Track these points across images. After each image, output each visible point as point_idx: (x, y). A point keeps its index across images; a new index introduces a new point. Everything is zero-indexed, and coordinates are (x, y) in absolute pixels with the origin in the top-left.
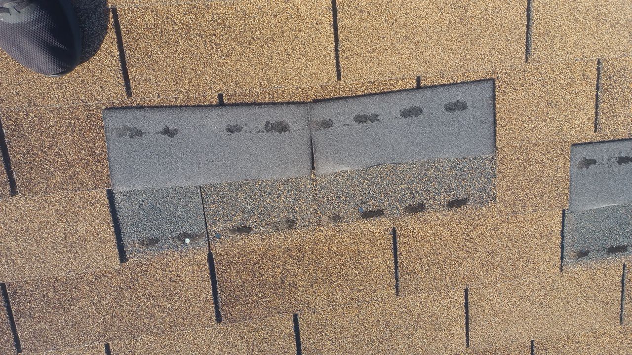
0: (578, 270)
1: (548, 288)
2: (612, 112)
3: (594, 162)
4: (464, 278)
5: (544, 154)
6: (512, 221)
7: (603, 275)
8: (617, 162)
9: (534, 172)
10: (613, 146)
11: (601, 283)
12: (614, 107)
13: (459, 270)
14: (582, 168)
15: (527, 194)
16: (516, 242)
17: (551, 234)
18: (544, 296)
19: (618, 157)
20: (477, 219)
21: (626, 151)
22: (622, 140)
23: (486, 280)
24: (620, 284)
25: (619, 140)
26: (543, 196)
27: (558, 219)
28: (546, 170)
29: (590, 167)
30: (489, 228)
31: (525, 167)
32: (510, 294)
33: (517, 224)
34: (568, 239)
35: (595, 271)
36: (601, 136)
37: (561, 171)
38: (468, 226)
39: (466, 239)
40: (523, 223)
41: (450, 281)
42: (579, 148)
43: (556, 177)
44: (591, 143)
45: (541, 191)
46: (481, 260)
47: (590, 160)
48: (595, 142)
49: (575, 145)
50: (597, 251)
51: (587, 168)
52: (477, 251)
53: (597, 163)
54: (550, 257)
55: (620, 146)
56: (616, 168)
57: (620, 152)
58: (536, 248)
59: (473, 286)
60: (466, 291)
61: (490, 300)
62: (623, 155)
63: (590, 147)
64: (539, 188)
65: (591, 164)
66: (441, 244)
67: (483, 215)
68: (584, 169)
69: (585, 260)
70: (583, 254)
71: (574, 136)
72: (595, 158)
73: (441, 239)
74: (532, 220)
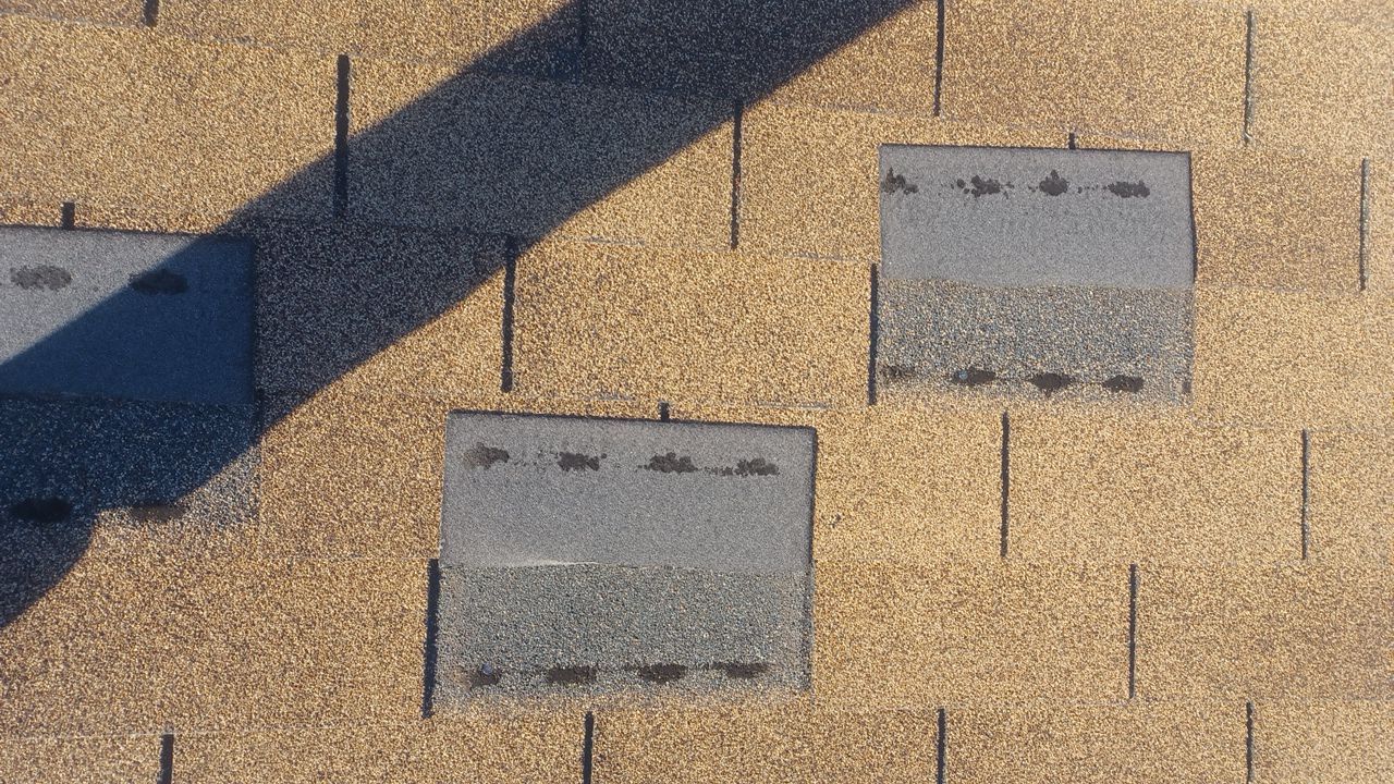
0: (472, 718)
1: (394, 758)
2: (543, 352)
3: (505, 456)
4: (161, 705)
5: (385, 424)
6: (300, 575)
7: (537, 738)
8: (559, 463)
9: (359, 461)
10: (548, 427)
11: (533, 758)
12: (546, 342)
13: (152, 683)
14: (473, 466)
15: (339, 511)
16: (309, 627)
17: (401, 616)
18: (382, 777)
19: (561, 454)
20: (208, 556)
21: (580, 441)
22: (572, 416)
23: (222, 717)
24: (580, 767)
25: (564, 416)
26: (379, 520)
27: (420, 582)
28: (389, 460)
29: (493, 467)
30: (239, 582)
31: (335, 447)
32: (290, 761)
33: (314, 582)
34: (447, 638)
35: (516, 725)
36: (522, 402)
37: (425, 466)
38: (182, 572)
39: (175, 606)
40: (330, 581)
41: (122, 710)
42: (468, 421)
43: (414, 479)
44: (498, 413)
45: (376, 508)
46: (212, 663)
47: (495, 450)
48: (508, 413)
49: (459, 412)
50: (521, 673)
51: (487, 468)
52: (201, 637)
53: (510, 461)
54: (396, 675)
55: (565, 428)
56: (555, 476)
57: (565, 443)
58: (360, 648)
59: (184, 732)
60: (168, 742)
61: (234, 774)
62: (572, 450)
63: (494, 422)
64: (369, 500)
65: (495, 458)
66: (107, 611)
67: (224, 549)
68: (480, 468)
69: (492, 692)
70: (485, 678)
71: (452, 390)
72: (506, 448)
73: (108, 597)
74: (352, 576)
